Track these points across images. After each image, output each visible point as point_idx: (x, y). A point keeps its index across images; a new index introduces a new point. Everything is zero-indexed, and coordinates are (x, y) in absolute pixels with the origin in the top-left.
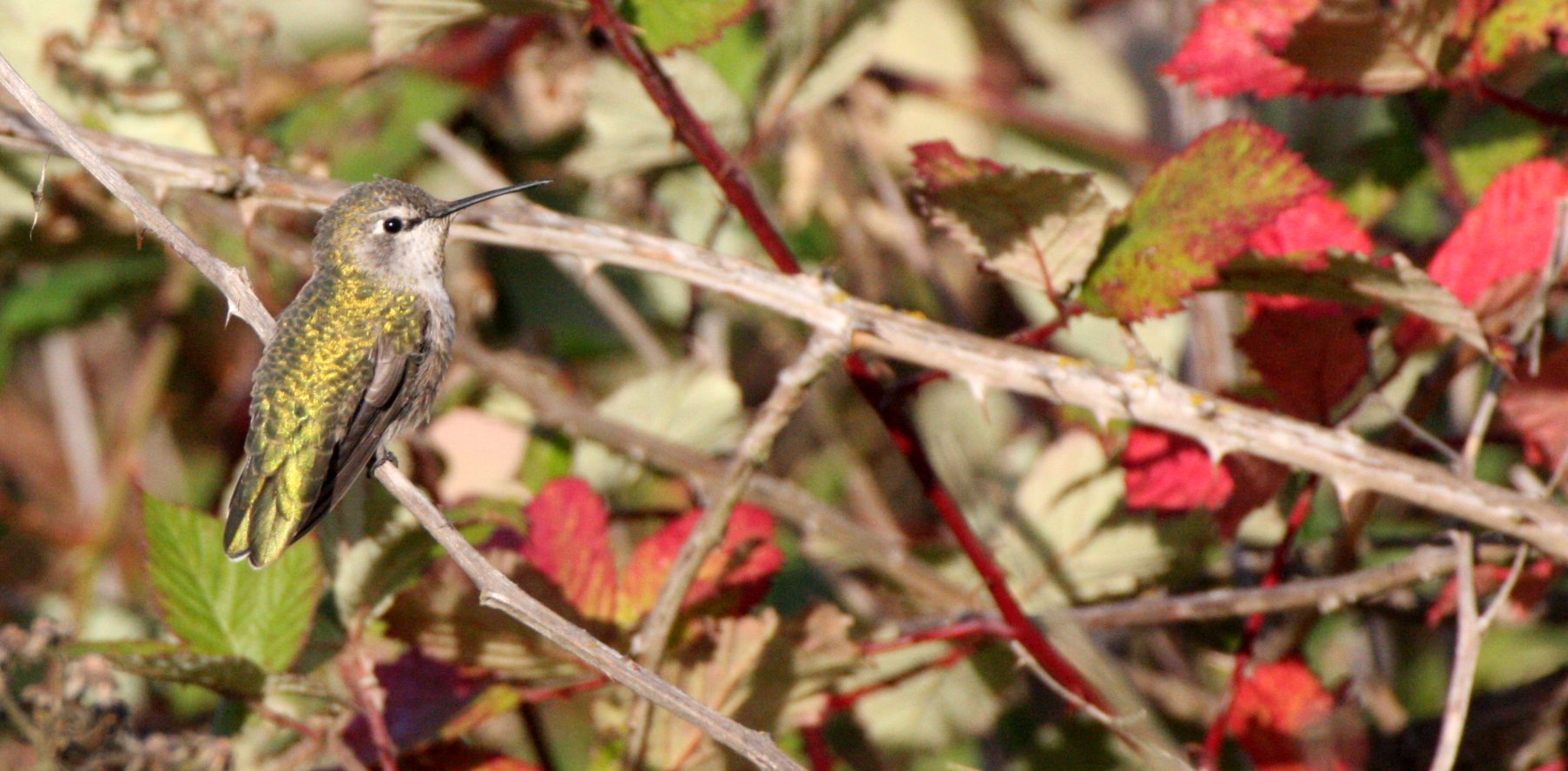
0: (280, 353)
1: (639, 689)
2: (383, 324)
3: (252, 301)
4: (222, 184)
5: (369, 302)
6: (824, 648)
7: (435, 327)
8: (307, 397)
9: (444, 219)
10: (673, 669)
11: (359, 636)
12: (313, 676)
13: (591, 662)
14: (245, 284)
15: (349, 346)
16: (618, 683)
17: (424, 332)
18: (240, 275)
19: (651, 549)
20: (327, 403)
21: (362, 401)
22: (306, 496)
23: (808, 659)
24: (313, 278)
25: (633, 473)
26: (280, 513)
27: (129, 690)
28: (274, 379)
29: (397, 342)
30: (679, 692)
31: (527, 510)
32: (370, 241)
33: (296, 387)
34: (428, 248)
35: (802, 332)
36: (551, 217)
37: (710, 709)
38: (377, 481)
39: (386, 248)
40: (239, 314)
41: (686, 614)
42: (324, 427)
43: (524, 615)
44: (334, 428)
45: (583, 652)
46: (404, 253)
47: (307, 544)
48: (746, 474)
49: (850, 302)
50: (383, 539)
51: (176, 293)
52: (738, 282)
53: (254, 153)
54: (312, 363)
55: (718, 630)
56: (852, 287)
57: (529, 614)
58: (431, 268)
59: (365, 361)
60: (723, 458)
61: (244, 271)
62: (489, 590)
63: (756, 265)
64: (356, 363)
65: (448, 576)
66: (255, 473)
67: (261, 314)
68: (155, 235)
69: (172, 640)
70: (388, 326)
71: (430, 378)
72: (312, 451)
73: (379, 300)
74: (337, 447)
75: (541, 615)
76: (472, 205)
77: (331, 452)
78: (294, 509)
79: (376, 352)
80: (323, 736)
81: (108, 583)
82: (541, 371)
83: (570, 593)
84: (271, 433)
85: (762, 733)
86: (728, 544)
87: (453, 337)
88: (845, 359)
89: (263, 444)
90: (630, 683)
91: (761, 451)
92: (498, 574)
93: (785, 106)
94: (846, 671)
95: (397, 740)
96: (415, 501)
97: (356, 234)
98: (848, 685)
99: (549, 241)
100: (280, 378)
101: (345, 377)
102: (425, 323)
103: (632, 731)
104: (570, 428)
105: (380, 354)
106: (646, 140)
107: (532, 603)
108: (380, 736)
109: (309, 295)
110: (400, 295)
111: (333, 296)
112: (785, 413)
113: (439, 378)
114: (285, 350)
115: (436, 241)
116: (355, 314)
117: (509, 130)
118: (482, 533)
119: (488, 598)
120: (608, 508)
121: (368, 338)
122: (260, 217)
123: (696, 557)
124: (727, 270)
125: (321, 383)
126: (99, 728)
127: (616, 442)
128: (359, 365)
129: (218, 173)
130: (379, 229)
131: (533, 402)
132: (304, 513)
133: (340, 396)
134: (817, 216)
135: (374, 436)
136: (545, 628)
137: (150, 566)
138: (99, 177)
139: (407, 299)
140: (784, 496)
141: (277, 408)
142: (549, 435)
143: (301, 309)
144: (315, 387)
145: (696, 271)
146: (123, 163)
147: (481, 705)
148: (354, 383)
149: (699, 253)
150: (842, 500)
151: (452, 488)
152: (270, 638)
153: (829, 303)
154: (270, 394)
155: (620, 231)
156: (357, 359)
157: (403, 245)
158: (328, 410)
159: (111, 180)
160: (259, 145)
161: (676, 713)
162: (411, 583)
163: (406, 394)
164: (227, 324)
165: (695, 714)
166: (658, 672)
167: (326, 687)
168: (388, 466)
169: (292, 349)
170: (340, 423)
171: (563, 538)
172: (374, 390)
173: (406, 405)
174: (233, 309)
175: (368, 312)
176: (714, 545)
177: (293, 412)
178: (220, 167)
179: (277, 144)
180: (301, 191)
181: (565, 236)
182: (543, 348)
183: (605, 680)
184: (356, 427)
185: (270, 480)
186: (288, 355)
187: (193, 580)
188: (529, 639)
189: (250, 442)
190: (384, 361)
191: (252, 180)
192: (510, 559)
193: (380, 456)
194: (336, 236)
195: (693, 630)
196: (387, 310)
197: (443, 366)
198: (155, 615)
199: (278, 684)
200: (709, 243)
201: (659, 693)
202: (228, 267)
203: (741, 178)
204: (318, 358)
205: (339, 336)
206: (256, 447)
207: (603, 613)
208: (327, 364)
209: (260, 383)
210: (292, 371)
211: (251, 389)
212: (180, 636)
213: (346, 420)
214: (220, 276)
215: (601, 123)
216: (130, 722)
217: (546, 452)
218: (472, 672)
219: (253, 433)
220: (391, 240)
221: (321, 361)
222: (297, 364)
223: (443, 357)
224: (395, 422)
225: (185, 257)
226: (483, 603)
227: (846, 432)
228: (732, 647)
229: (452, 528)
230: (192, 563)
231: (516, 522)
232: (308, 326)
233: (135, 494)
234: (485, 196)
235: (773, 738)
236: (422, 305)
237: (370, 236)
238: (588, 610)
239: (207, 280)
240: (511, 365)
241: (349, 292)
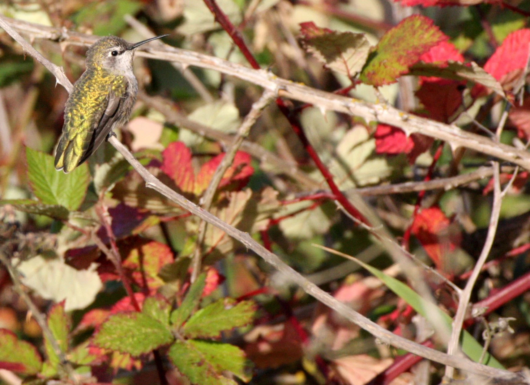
0: (75, 96)
1: (202, 217)
2: (112, 87)
3: (65, 79)
4: (54, 37)
5: (107, 78)
6: (268, 202)
7: (130, 87)
8: (85, 112)
9: (132, 50)
10: (214, 210)
11: (103, 198)
12: (86, 212)
13: (185, 207)
14: (62, 72)
15: (99, 94)
16: (195, 215)
17: (126, 89)
18: (60, 69)
19: (207, 167)
20: (91, 115)
21: (104, 114)
22: (84, 147)
23: (263, 206)
24: (86, 70)
25: (200, 140)
26: (74, 154)
27: (20, 217)
28: (73, 106)
29: (116, 93)
30: (216, 218)
31: (162, 153)
32: (107, 59)
33: (81, 109)
34: (128, 61)
35: (261, 90)
36: (171, 49)
37: (228, 224)
38: (109, 143)
39: (113, 61)
40: (60, 83)
41: (219, 190)
42: (90, 123)
43: (162, 190)
44: (94, 123)
45: (182, 203)
46: (120, 63)
47: (84, 165)
48: (240, 141)
49: (277, 79)
50: (111, 163)
51: (38, 76)
52: (238, 72)
53: (66, 26)
54: (86, 100)
55: (230, 196)
56: (278, 74)
57: (163, 190)
58: (129, 67)
59: (105, 100)
60: (232, 135)
61: (62, 68)
62: (149, 182)
63: (244, 66)
64: (102, 100)
65: (134, 177)
66: (65, 139)
67: (68, 83)
68: (30, 55)
69: (36, 199)
70: (114, 88)
71: (128, 106)
72: (86, 132)
73: (110, 78)
74: (95, 130)
75: (168, 190)
76: (143, 44)
77: (93, 132)
78: (79, 152)
79: (109, 97)
80: (90, 233)
81: (13, 179)
82: (167, 103)
83: (178, 183)
84: (72, 125)
85: (246, 233)
86: (234, 165)
87: (137, 91)
88: (276, 100)
89: (69, 129)
90: (199, 215)
91: (246, 132)
92: (152, 176)
93: (255, 9)
94: (276, 211)
95: (116, 235)
96: (123, 150)
97: (102, 57)
98: (277, 216)
99: (170, 57)
100: (75, 105)
101: (98, 105)
102: (127, 86)
103: (199, 232)
104: (178, 124)
105: (110, 98)
106: (205, 22)
107: (164, 186)
108: (110, 234)
109: (85, 76)
110: (118, 76)
111: (94, 77)
112: (254, 119)
113: (132, 106)
114: (77, 95)
115: (130, 58)
116: (102, 82)
117: (156, 18)
118: (147, 161)
119: (149, 185)
120: (191, 152)
121: (107, 91)
122: (67, 48)
123: (223, 170)
124: (234, 68)
125: (89, 107)
126: (10, 231)
127: (194, 129)
128: (103, 101)
129: (53, 33)
130: (110, 55)
131: (165, 114)
132: (83, 153)
133: (96, 112)
134: (266, 48)
135: (108, 127)
136: (169, 195)
137: (28, 173)
138: (10, 34)
139: (120, 78)
140: (254, 148)
141: (73, 117)
142: (170, 126)
143: (82, 81)
144: (87, 109)
145: (223, 68)
146: (19, 29)
147: (146, 222)
148: (101, 107)
149: (224, 62)
150: (275, 150)
151: (136, 145)
152: (71, 199)
153: (270, 79)
154: (71, 111)
155: (196, 54)
156: (102, 99)
157: (119, 60)
158: (92, 117)
159: (15, 36)
160: (68, 23)
161: (215, 226)
162: (121, 179)
163: (120, 112)
164: (56, 87)
165: (222, 226)
166: (209, 211)
167: (90, 216)
168: (113, 137)
169: (79, 95)
170: (96, 122)
171: (176, 163)
172: (108, 110)
173: (120, 116)
174: (58, 81)
175: (106, 82)
176: (229, 166)
177: (80, 118)
178: (53, 30)
179: (74, 23)
180: (82, 40)
181: (176, 55)
182: (168, 95)
183: (190, 214)
184: (102, 123)
185: (71, 142)
186: (78, 97)
187: (43, 178)
188: (163, 199)
189: (64, 128)
190: (112, 100)
191: (65, 35)
192: (156, 171)
193: (110, 133)
194: (94, 57)
195: (222, 196)
196: (113, 82)
197: (133, 102)
198: (30, 190)
199: (74, 215)
200: (228, 58)
201: (209, 218)
202: (56, 66)
203: (239, 35)
204: (88, 98)
205: (96, 90)
206: (66, 130)
207: (190, 190)
208: (91, 100)
209: (68, 107)
210: (80, 103)
211: (64, 110)
212: (38, 197)
213: (98, 120)
214: (53, 69)
215: (189, 15)
216: (21, 228)
217: (169, 132)
218: (143, 211)
219: (65, 125)
220: (114, 59)
221: (90, 100)
222: (81, 100)
223: (133, 98)
224: (116, 122)
225: (41, 63)
226: (147, 186)
227: (276, 125)
228: (235, 202)
229: (136, 160)
230: (43, 172)
231: (159, 157)
232: (85, 87)
233: (23, 147)
234: (147, 41)
235: (250, 234)
236: (126, 80)
237: (107, 57)
238: (184, 189)
239: (48, 71)
240: (157, 102)
241: (99, 75)
